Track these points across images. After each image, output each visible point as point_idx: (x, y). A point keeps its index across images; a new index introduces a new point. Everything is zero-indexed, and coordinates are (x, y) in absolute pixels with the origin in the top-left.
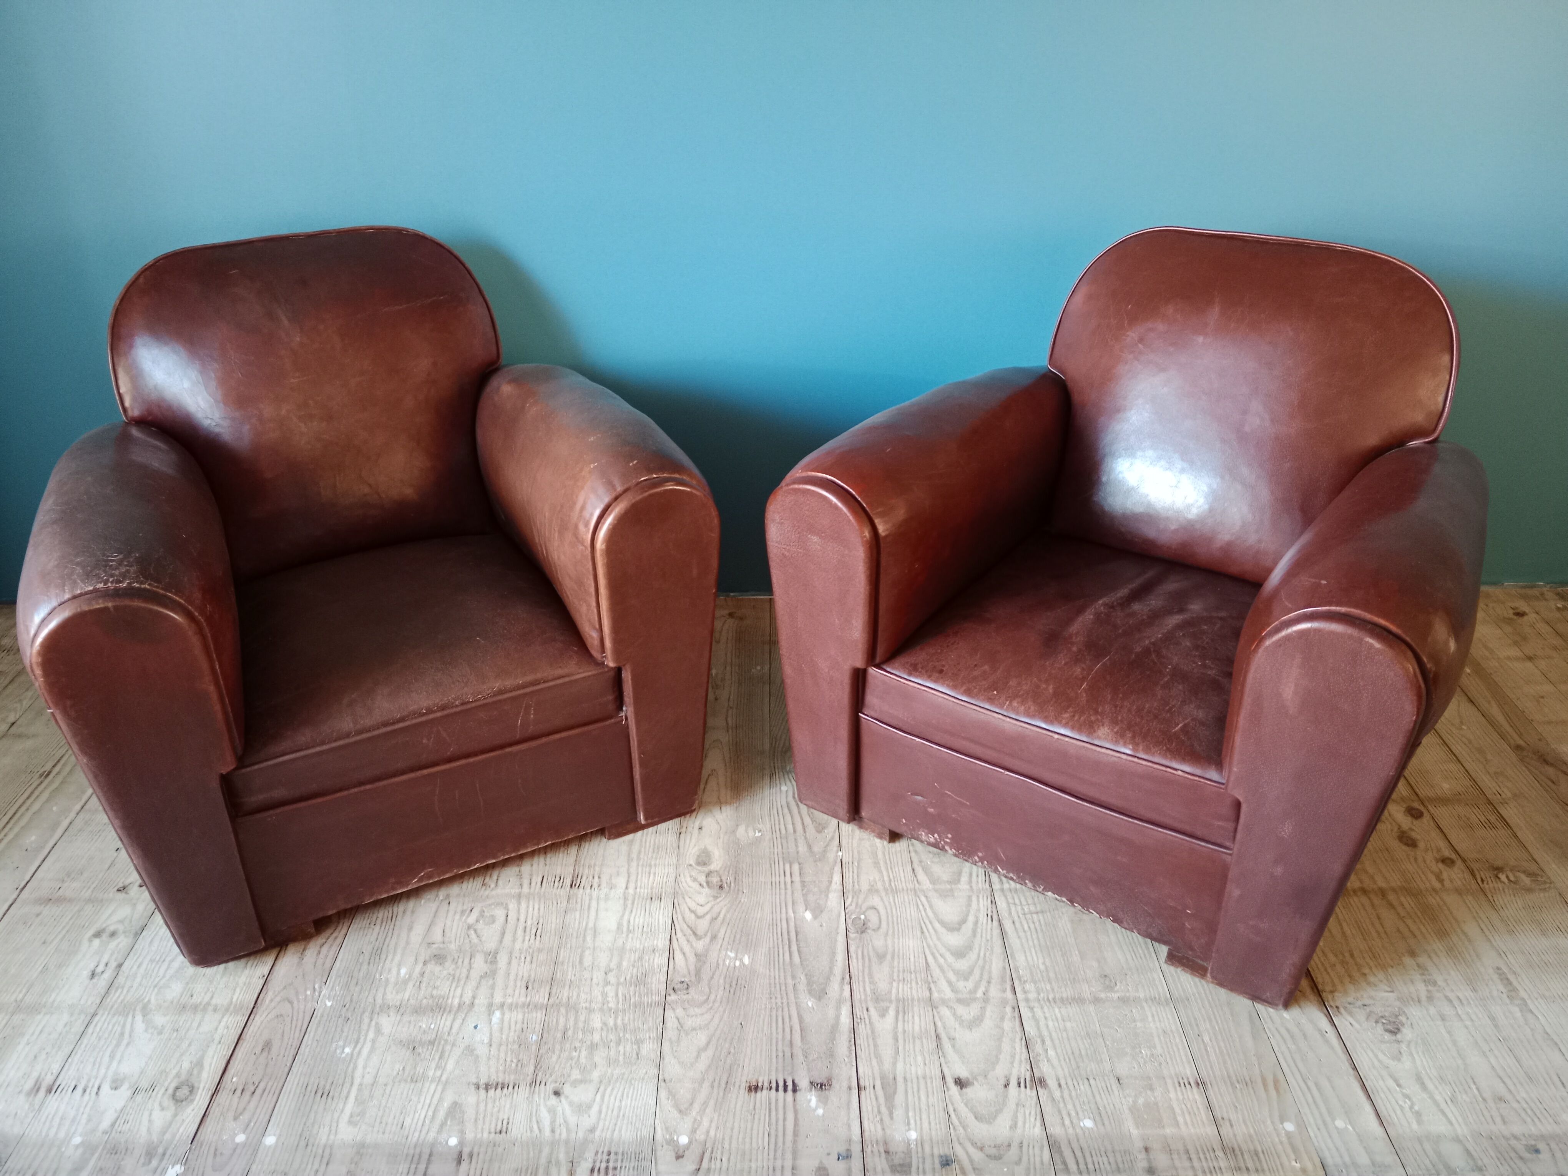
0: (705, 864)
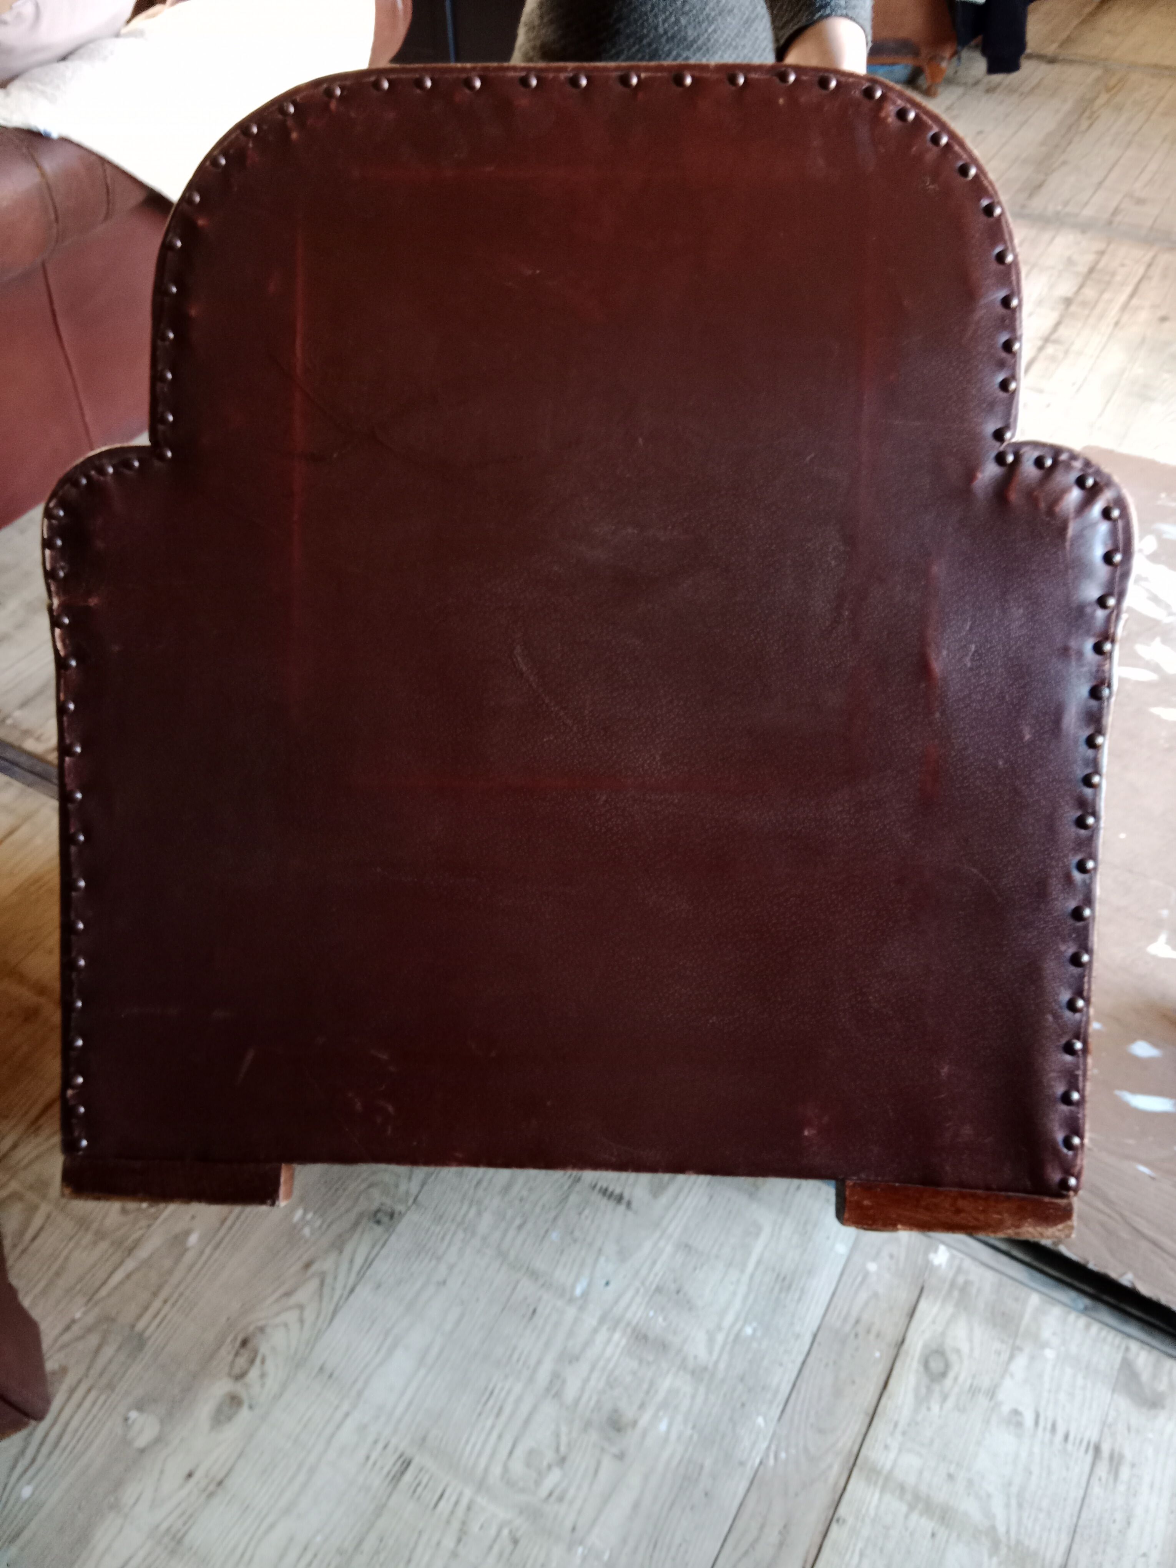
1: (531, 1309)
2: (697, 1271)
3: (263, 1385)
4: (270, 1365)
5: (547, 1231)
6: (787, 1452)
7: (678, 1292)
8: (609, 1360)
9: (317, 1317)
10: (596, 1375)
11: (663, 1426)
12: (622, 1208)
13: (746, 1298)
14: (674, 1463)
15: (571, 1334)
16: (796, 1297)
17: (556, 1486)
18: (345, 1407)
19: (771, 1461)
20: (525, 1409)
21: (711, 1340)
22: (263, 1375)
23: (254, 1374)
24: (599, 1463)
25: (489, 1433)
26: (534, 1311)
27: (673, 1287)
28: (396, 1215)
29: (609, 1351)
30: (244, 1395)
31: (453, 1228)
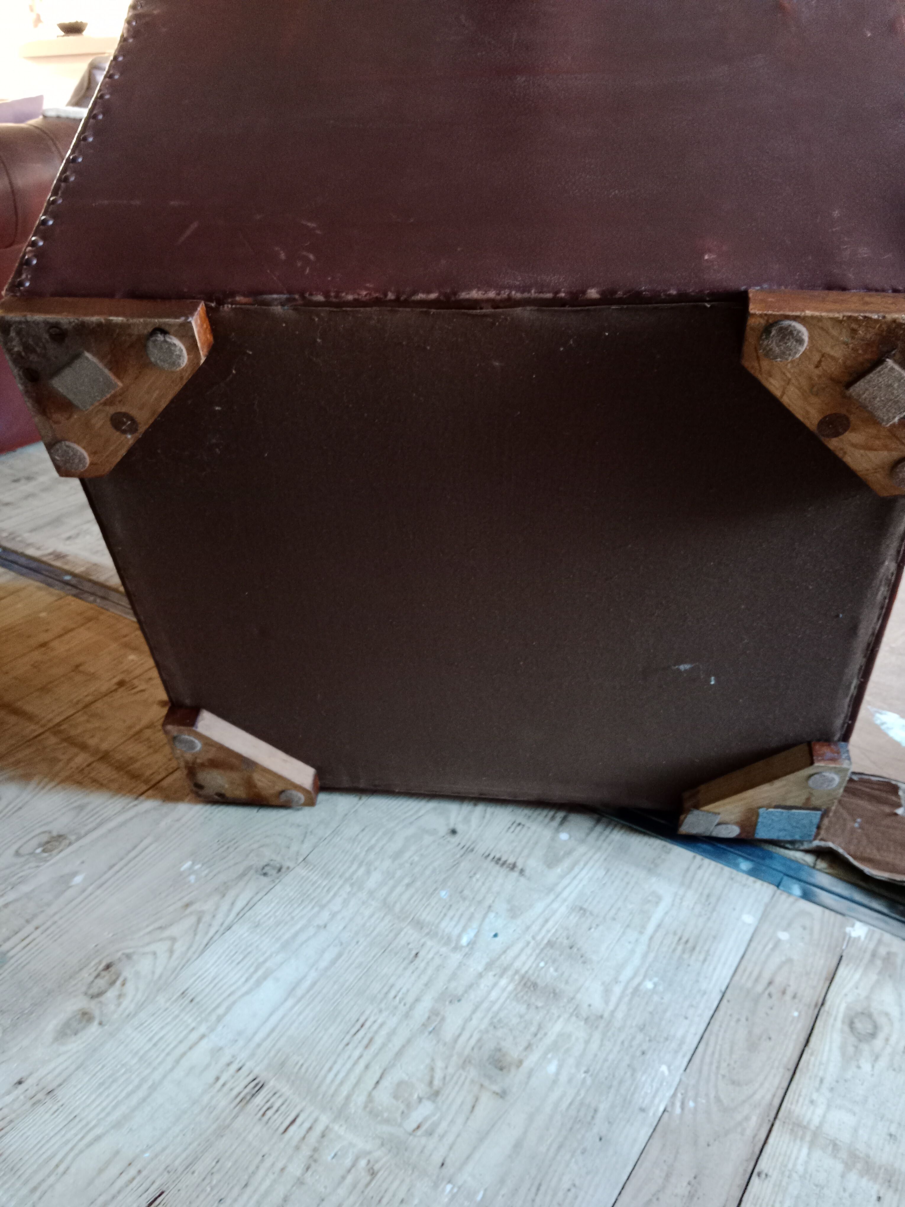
1: (414, 953)
2: (593, 930)
3: (119, 1005)
4: (130, 987)
5: (435, 890)
6: (695, 1101)
7: (571, 948)
8: (493, 1003)
9: (189, 949)
10: (479, 1015)
11: (552, 1068)
12: (515, 874)
13: (645, 956)
14: (564, 1105)
15: (454, 976)
16: (701, 957)
17: (426, 1119)
18: (203, 1029)
19: (678, 1110)
20: (397, 1042)
21: (607, 991)
22: (120, 996)
23: (111, 994)
24: (477, 1099)
25: (355, 1063)
26: (417, 954)
27: (566, 942)
28: (283, 870)
29: (494, 995)
30: (97, 1013)
31: (341, 882)
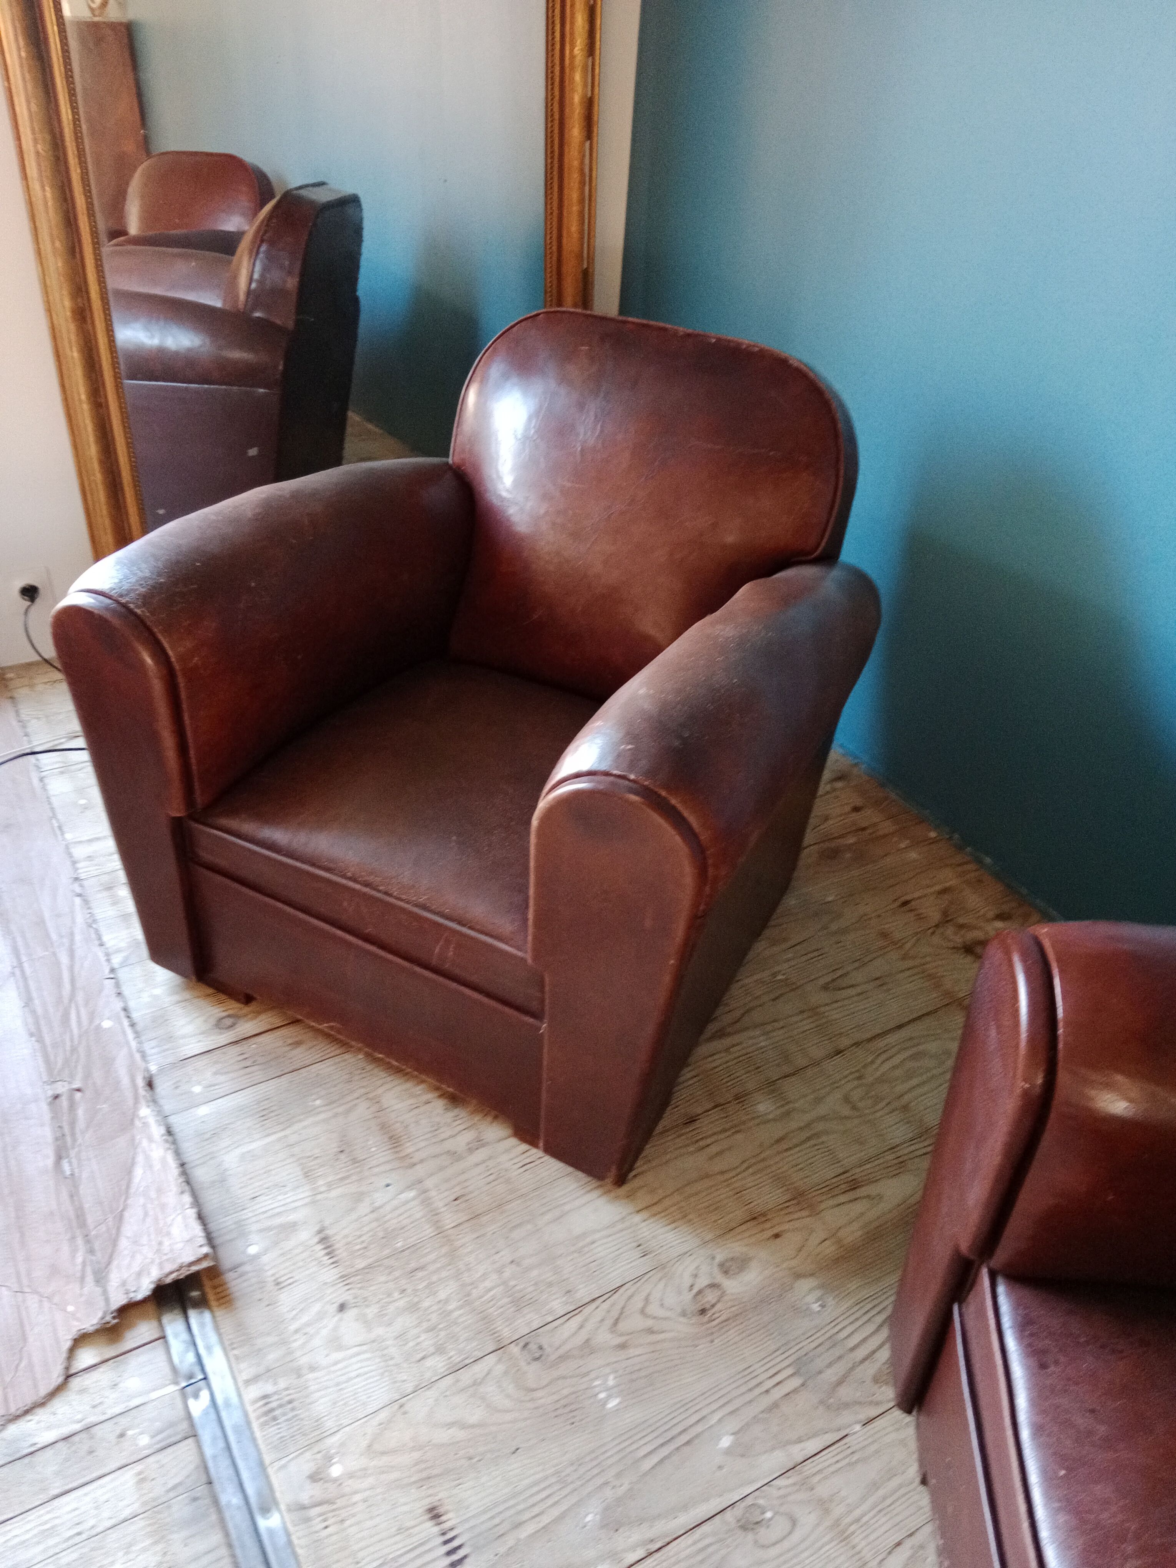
0: (726, 1272)
3: (697, 1268)
4: (687, 1281)
9: (633, 1295)
12: (329, 1232)
15: (442, 1169)
21: (348, 1112)
22: (695, 1276)
23: (703, 1281)
26: (455, 1200)
27: (342, 1156)
30: (716, 1271)
